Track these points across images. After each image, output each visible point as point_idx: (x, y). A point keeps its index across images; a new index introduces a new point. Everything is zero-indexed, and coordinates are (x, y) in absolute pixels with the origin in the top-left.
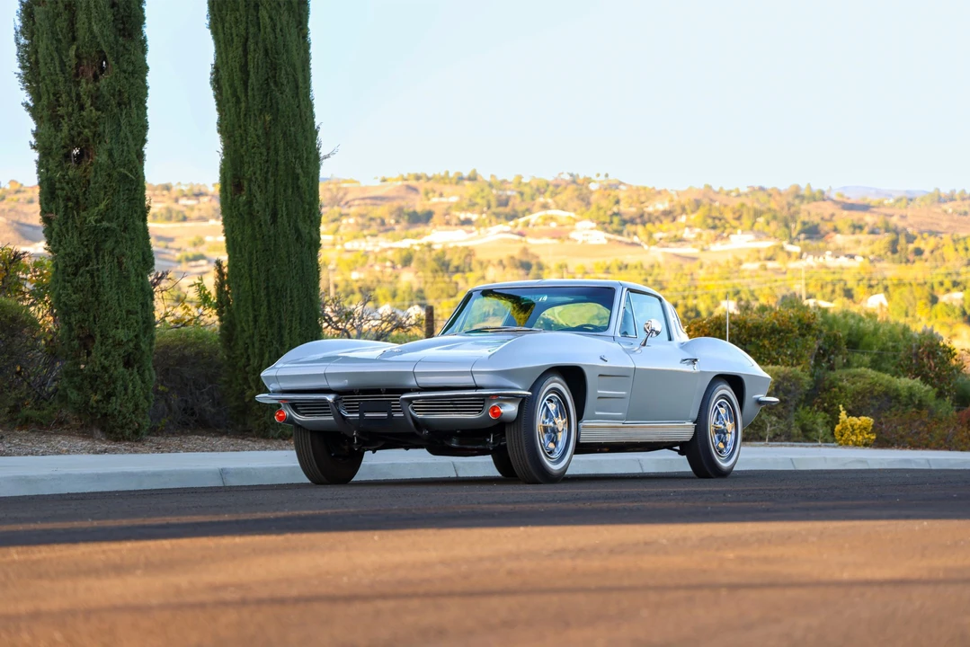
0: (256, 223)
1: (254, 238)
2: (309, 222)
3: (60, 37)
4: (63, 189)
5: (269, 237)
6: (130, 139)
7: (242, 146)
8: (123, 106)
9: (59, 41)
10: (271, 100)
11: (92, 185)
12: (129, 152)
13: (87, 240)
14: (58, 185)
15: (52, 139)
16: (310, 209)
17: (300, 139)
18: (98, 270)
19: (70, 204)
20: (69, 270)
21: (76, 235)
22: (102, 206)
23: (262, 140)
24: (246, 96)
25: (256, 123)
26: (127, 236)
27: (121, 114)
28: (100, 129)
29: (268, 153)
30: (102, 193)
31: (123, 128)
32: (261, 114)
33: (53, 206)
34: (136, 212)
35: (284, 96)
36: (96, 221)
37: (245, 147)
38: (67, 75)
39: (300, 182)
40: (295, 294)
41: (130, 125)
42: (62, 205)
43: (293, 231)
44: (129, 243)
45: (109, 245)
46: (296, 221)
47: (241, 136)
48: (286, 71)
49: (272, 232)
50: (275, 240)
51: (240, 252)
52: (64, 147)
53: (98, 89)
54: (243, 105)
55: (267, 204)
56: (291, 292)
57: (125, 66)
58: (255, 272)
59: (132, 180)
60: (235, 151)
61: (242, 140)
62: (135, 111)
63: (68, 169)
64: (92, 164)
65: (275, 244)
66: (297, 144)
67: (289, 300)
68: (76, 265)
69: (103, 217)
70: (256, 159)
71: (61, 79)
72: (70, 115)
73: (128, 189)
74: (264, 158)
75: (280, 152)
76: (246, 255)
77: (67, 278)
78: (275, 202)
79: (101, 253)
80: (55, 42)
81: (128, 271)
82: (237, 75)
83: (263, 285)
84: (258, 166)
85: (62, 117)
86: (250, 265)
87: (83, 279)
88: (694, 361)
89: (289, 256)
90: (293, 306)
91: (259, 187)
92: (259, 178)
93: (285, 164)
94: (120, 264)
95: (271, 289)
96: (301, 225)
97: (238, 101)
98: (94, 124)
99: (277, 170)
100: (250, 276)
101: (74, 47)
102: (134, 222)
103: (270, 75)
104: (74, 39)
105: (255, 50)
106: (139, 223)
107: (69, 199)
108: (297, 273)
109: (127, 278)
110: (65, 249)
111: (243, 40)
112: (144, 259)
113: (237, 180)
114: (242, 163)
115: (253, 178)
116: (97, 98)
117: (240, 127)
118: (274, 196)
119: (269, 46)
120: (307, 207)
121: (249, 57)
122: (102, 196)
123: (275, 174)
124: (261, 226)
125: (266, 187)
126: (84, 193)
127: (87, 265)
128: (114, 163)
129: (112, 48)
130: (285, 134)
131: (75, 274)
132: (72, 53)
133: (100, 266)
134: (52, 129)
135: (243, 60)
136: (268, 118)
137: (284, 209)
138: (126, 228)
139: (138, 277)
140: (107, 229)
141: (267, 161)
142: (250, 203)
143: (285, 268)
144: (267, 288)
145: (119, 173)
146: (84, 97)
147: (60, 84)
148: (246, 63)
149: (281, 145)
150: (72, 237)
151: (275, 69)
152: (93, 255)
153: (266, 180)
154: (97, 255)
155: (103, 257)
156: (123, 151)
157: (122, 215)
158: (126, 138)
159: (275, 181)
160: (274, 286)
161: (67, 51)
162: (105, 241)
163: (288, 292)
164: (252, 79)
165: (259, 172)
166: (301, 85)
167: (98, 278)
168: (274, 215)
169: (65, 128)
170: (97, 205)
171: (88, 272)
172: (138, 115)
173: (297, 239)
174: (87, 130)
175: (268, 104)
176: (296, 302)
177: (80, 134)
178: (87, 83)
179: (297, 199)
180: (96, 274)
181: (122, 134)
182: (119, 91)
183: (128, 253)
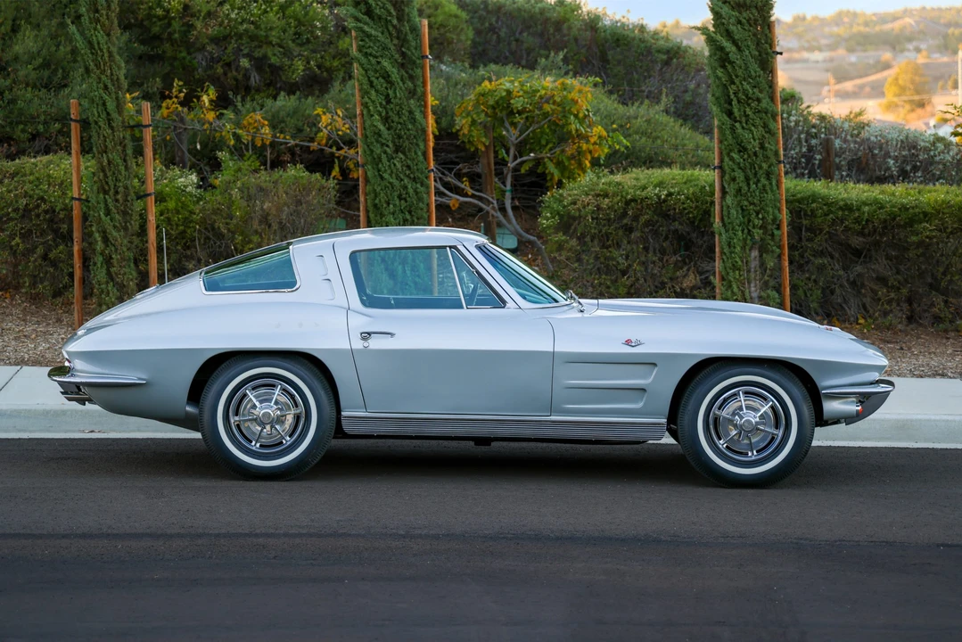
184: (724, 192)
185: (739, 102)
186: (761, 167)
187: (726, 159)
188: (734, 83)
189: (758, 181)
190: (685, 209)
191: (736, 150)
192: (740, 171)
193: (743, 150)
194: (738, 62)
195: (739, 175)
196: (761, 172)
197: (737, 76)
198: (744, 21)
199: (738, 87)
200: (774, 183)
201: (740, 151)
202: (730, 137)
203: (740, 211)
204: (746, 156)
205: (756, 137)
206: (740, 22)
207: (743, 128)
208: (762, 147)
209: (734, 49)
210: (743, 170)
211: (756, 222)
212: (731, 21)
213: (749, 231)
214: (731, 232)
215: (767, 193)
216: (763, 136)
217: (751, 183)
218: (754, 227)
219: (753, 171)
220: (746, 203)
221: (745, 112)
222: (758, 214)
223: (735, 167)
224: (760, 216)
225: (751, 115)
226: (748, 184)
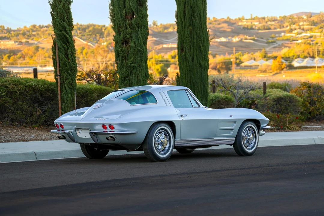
0: (187, 61)
1: (187, 66)
2: (204, 61)
3: (121, 7)
4: (121, 54)
5: (191, 66)
6: (141, 38)
7: (183, 37)
8: (139, 28)
9: (120, 8)
10: (192, 22)
11: (129, 53)
12: (141, 42)
13: (128, 70)
14: (120, 53)
15: (118, 38)
16: (205, 57)
17: (201, 34)
18: (131, 79)
19: (123, 58)
20: (123, 79)
21: (125, 68)
22: (132, 59)
23: (189, 35)
24: (185, 21)
25: (187, 30)
26: (140, 68)
27: (139, 30)
28: (132, 35)
29: (191, 39)
30: (132, 55)
31: (139, 34)
32: (189, 27)
33: (118, 59)
34: (143, 61)
35: (196, 21)
36: (130, 64)
37: (184, 37)
38: (123, 18)
39: (201, 48)
40: (199, 84)
41: (141, 34)
42: (121, 59)
43: (199, 64)
44: (140, 70)
45: (134, 71)
46: (200, 61)
47: (183, 34)
48: (197, 13)
49: (192, 65)
50: (193, 67)
51: (183, 71)
52: (122, 41)
53: (132, 23)
54: (184, 24)
55: (191, 56)
56: (198, 84)
57: (140, 15)
58: (187, 77)
59: (142, 51)
60: (182, 39)
61: (183, 35)
62: (143, 29)
63: (123, 47)
64: (130, 46)
65: (193, 68)
66: (200, 36)
67: (197, 86)
68: (125, 77)
69: (132, 62)
70: (187, 41)
71: (121, 20)
72: (123, 31)
73: (140, 54)
74: (190, 41)
75: (195, 39)
76: (184, 72)
77: (122, 81)
78: (193, 55)
79: (132, 74)
80: (119, 8)
81: (140, 79)
82: (182, 14)
83: (189, 81)
84: (188, 44)
85: (121, 31)
86: (185, 75)
87: (127, 82)
89: (197, 72)
90: (199, 88)
91: (188, 50)
92: (188, 47)
93: (196, 42)
94: (138, 77)
95: (192, 83)
96: (201, 62)
97: (182, 23)
98: (130, 34)
99: (194, 45)
100: (186, 78)
101: (125, 10)
102: (142, 64)
103: (192, 14)
104: (125, 7)
105: (188, 6)
106: (144, 64)
107: (123, 57)
108: (200, 77)
109: (140, 81)
110: (121, 72)
111: (184, 3)
112: (146, 75)
113: (182, 48)
114: (183, 42)
115: (186, 48)
116: (131, 25)
117: (183, 31)
118: (193, 53)
119: (192, 5)
120: (204, 56)
121: (186, 9)
122: (132, 56)
124: (189, 63)
125: (190, 50)
126: (127, 55)
127: (128, 77)
128: (136, 46)
129: (136, 10)
130: (196, 33)
131: (124, 80)
132: (124, 12)
133: (132, 78)
134: (118, 35)
135: (184, 9)
136: (191, 28)
137: (196, 57)
138: (140, 66)
139: (144, 81)
140: (134, 66)
141: (191, 42)
142: (185, 55)
143: (196, 76)
144: (190, 82)
145: (138, 49)
146: (128, 25)
147: (121, 21)
148: (185, 11)
149: (195, 37)
150: (124, 69)
151: (194, 12)
152: (130, 74)
153: (190, 48)
154: (131, 74)
155: (133, 75)
156: (139, 42)
157: (138, 62)
158: (140, 38)
159: (193, 48)
160: (192, 82)
161: (123, 11)
162: (133, 70)
163: (197, 83)
164: (186, 16)
165: (188, 45)
166: (202, 17)
167: (131, 81)
168: (193, 59)
169: (122, 35)
170: (131, 59)
171: (128, 79)
172: (144, 30)
173: (200, 67)
174: (128, 36)
175: (191, 24)
176: (199, 87)
177: (126, 37)
178: (128, 21)
179: (200, 54)
180: (130, 80)
181: (139, 37)
182: (138, 23)
183: (140, 73)
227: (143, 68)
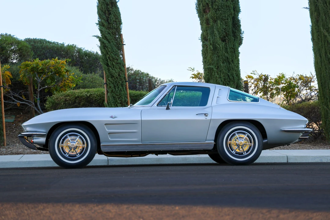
26: (218, 70)
27: (215, 25)
31: (215, 30)
57: (215, 7)
69: (211, 63)
80: (199, 2)
88: (206, 115)
116: (209, 20)
123: (321, 37)
129: (209, 1)
132: (202, 5)
138: (218, 67)
146: (204, 21)
178: (206, 15)
183: (218, 76)
184: (108, 92)
185: (110, 60)
186: (119, 83)
187: (107, 80)
188: (108, 54)
189: (119, 87)
190: (96, 99)
191: (110, 77)
192: (112, 84)
193: (112, 77)
194: (109, 47)
195: (112, 85)
196: (119, 84)
197: (109, 52)
198: (110, 33)
199: (110, 55)
200: (124, 88)
201: (111, 77)
202: (108, 72)
203: (113, 98)
204: (114, 79)
205: (117, 72)
206: (109, 33)
207: (112, 69)
208: (119, 75)
209: (107, 42)
210: (113, 84)
211: (119, 101)
212: (106, 33)
213: (116, 105)
214: (110, 105)
215: (122, 92)
216: (119, 72)
217: (116, 88)
218: (118, 103)
219: (116, 84)
220: (115, 95)
221: (112, 64)
222: (119, 98)
223: (110, 83)
224: (120, 99)
225: (115, 65)
226: (115, 88)
227: (223, 70)
